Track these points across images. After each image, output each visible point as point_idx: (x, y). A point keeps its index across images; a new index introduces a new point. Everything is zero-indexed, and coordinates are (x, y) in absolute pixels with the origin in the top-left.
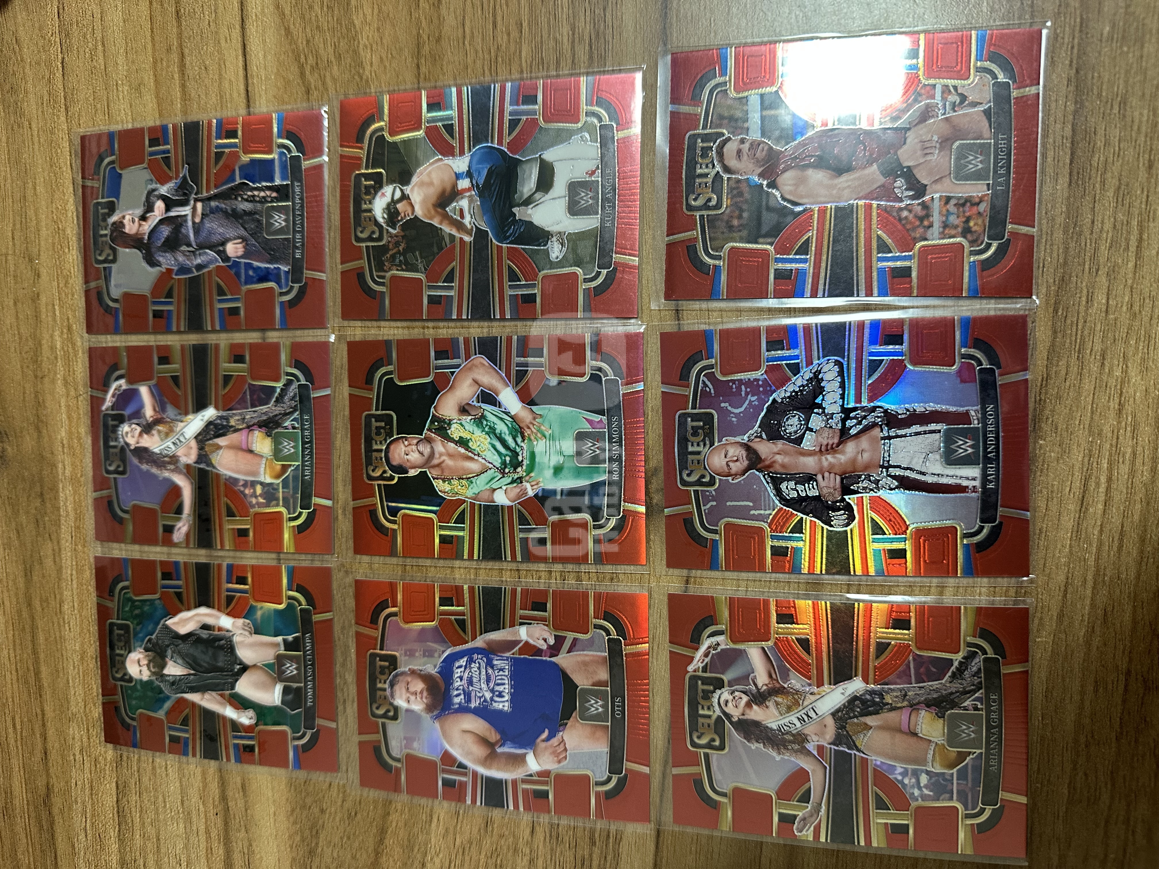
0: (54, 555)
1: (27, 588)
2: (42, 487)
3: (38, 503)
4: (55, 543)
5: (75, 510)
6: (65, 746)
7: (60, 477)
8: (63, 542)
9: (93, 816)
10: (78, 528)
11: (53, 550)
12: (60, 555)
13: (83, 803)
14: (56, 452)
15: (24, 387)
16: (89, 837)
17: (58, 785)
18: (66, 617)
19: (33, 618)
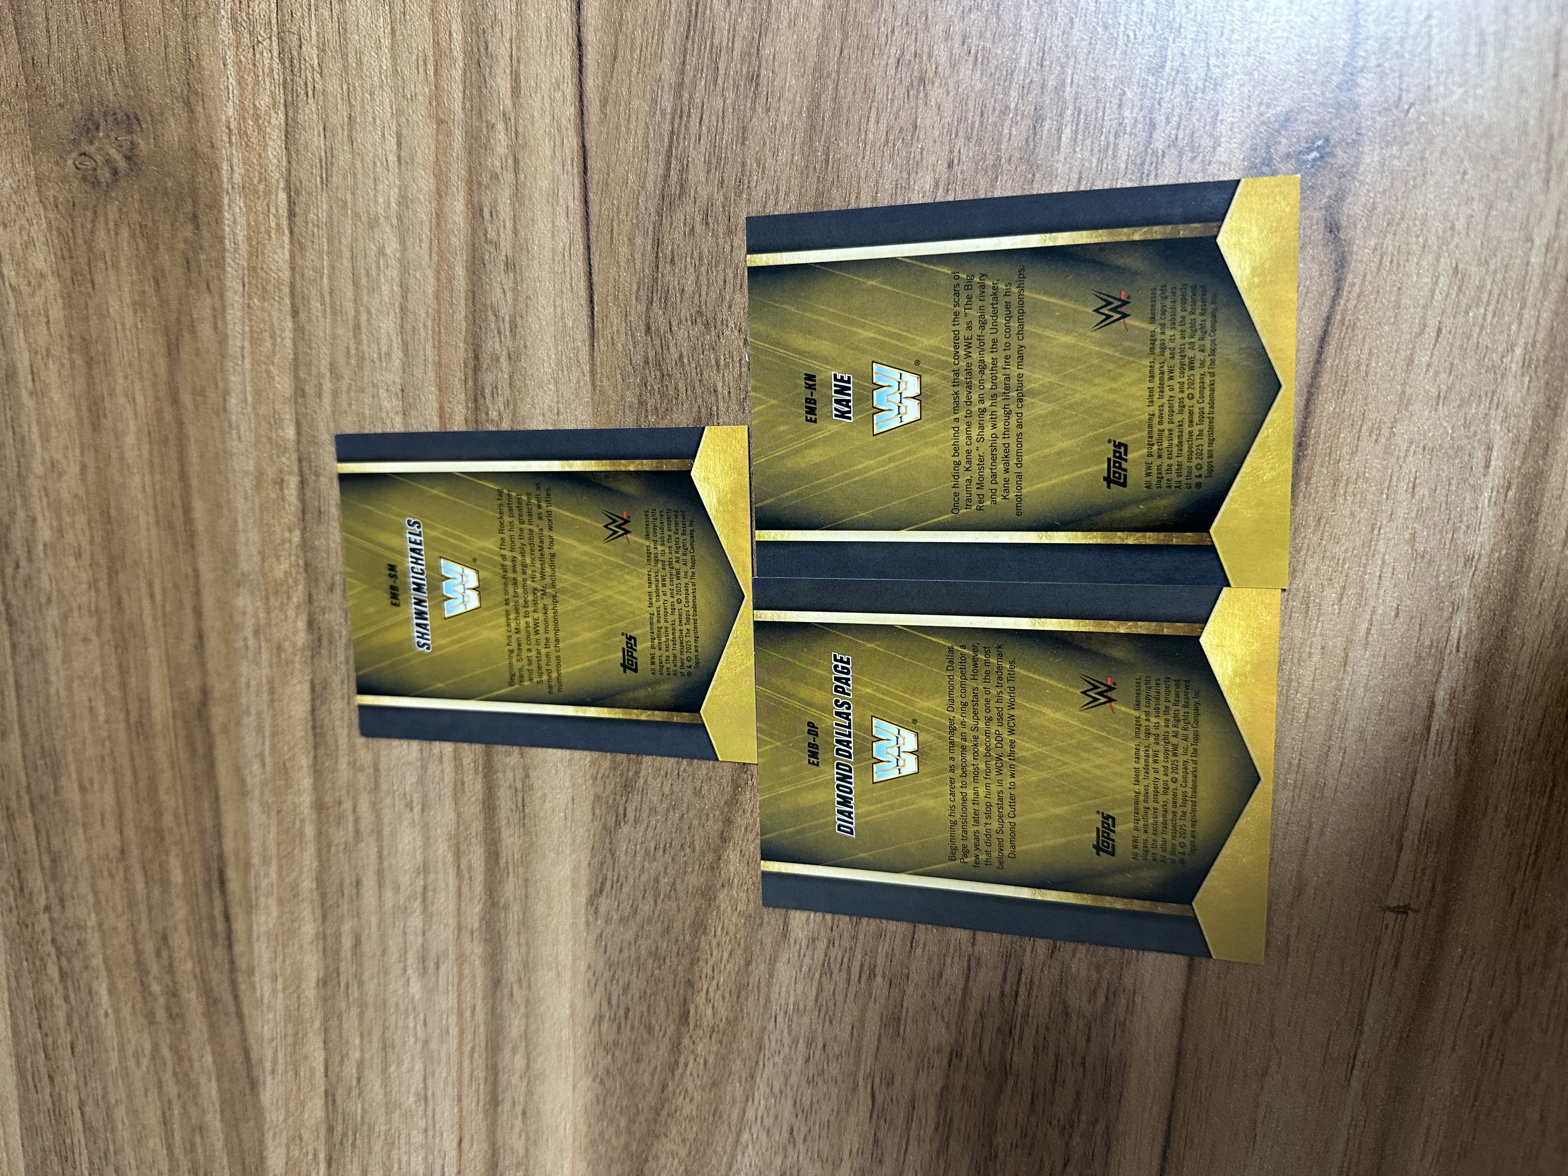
0: (215, 317)
1: (171, 374)
2: (195, 203)
3: (188, 231)
4: (217, 298)
5: (249, 239)
6: (230, 626)
7: (225, 185)
8: (229, 295)
9: (274, 734)
10: (254, 269)
11: (214, 309)
12: (224, 318)
13: (259, 714)
14: (218, 144)
15: (166, 36)
16: (268, 768)
17: (219, 687)
18: (234, 417)
19: (180, 424)
